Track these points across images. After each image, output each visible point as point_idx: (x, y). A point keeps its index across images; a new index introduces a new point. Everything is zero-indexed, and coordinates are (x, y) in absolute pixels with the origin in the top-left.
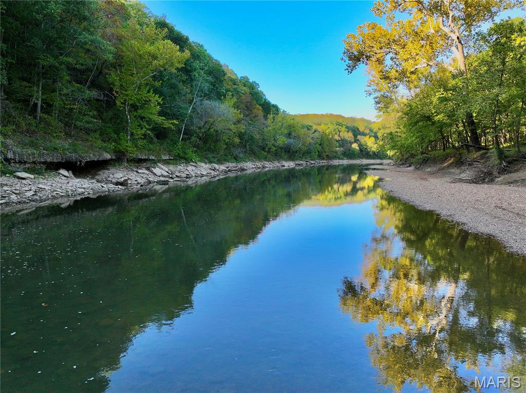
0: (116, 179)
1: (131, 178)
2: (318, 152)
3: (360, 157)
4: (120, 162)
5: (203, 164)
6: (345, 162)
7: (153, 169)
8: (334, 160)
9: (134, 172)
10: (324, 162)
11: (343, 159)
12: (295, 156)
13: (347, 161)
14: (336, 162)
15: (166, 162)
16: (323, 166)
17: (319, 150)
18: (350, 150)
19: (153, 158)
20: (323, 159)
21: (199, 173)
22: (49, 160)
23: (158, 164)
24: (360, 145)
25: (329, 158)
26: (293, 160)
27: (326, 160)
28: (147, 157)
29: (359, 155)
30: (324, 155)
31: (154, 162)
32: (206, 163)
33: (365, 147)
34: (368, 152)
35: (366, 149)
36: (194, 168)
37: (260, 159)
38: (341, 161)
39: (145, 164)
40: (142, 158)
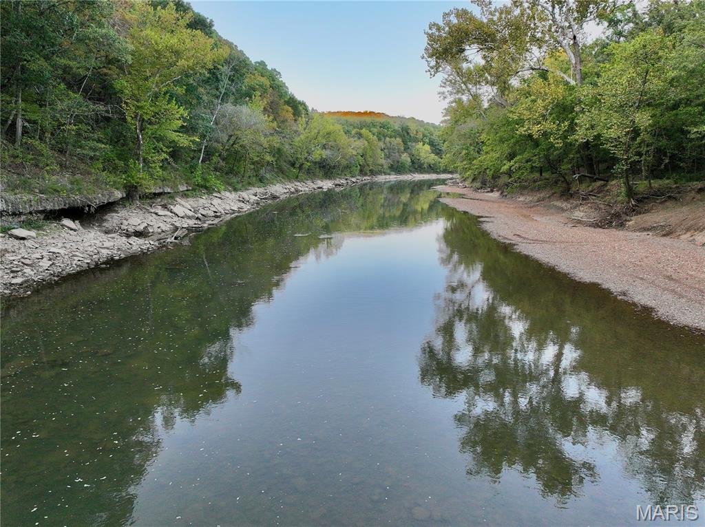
0: (133, 227)
1: (151, 224)
2: (360, 165)
3: (411, 171)
4: (130, 200)
5: (228, 194)
6: (393, 178)
7: (172, 207)
8: (379, 176)
9: (153, 215)
10: (367, 179)
11: (389, 174)
12: (332, 173)
13: (396, 176)
14: (381, 178)
15: (185, 195)
16: (366, 184)
17: (361, 163)
18: (398, 162)
19: (169, 191)
20: (366, 174)
21: (228, 208)
22: (49, 208)
23: (177, 199)
24: (411, 155)
25: (373, 173)
26: (330, 178)
27: (369, 176)
28: (161, 191)
29: (411, 169)
30: (367, 169)
31: (171, 196)
32: (230, 192)
33: (418, 158)
34: (422, 164)
35: (419, 160)
36: (219, 201)
37: (289, 179)
38: (387, 177)
39: (160, 200)
40: (157, 192)
